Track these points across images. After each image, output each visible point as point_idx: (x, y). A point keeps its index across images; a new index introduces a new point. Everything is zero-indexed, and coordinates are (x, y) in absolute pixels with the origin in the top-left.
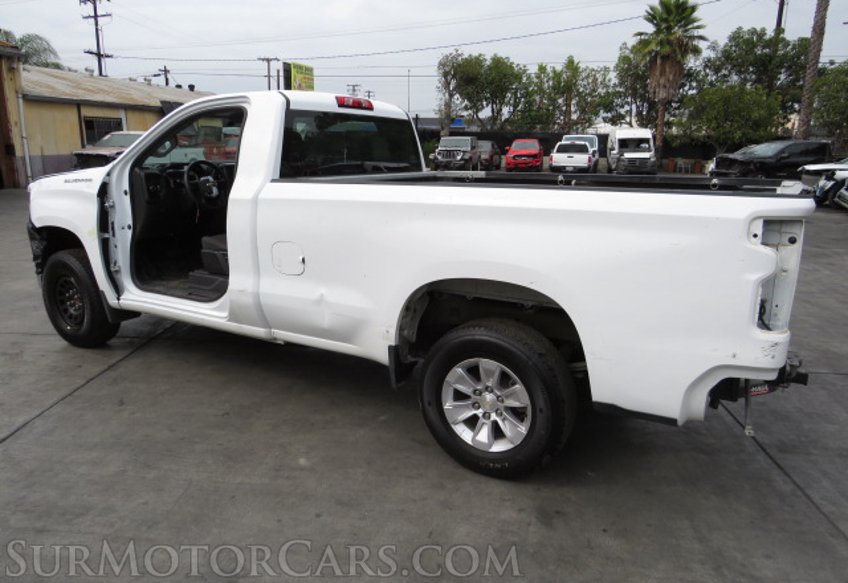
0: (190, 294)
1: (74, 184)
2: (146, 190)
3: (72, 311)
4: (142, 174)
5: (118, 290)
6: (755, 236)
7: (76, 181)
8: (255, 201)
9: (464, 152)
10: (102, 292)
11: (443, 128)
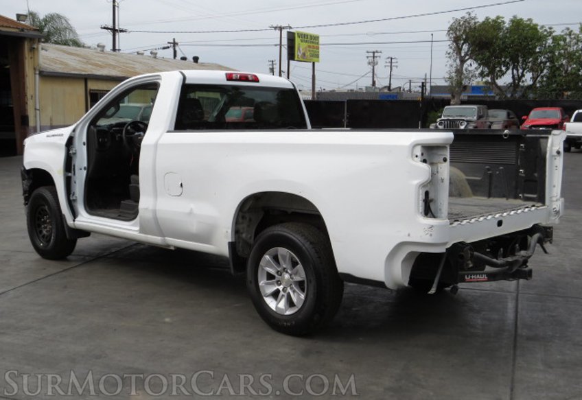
0: (119, 216)
1: (53, 138)
2: (97, 142)
3: (44, 232)
4: (95, 130)
5: (75, 214)
6: (417, 156)
7: (53, 136)
8: (156, 146)
9: (468, 122)
10: (64, 215)
11: (453, 97)
